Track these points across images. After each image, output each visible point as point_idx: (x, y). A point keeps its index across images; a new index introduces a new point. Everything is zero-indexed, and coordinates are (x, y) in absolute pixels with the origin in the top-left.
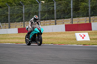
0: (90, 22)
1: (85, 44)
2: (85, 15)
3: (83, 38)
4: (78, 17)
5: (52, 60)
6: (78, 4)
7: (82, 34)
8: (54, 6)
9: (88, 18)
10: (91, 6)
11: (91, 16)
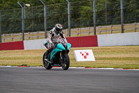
0: (95, 33)
1: (88, 66)
2: (88, 23)
3: (85, 57)
4: (78, 27)
5: (41, 89)
6: (78, 8)
7: (83, 51)
8: (43, 12)
9: (92, 28)
10: (96, 10)
11: (97, 25)
